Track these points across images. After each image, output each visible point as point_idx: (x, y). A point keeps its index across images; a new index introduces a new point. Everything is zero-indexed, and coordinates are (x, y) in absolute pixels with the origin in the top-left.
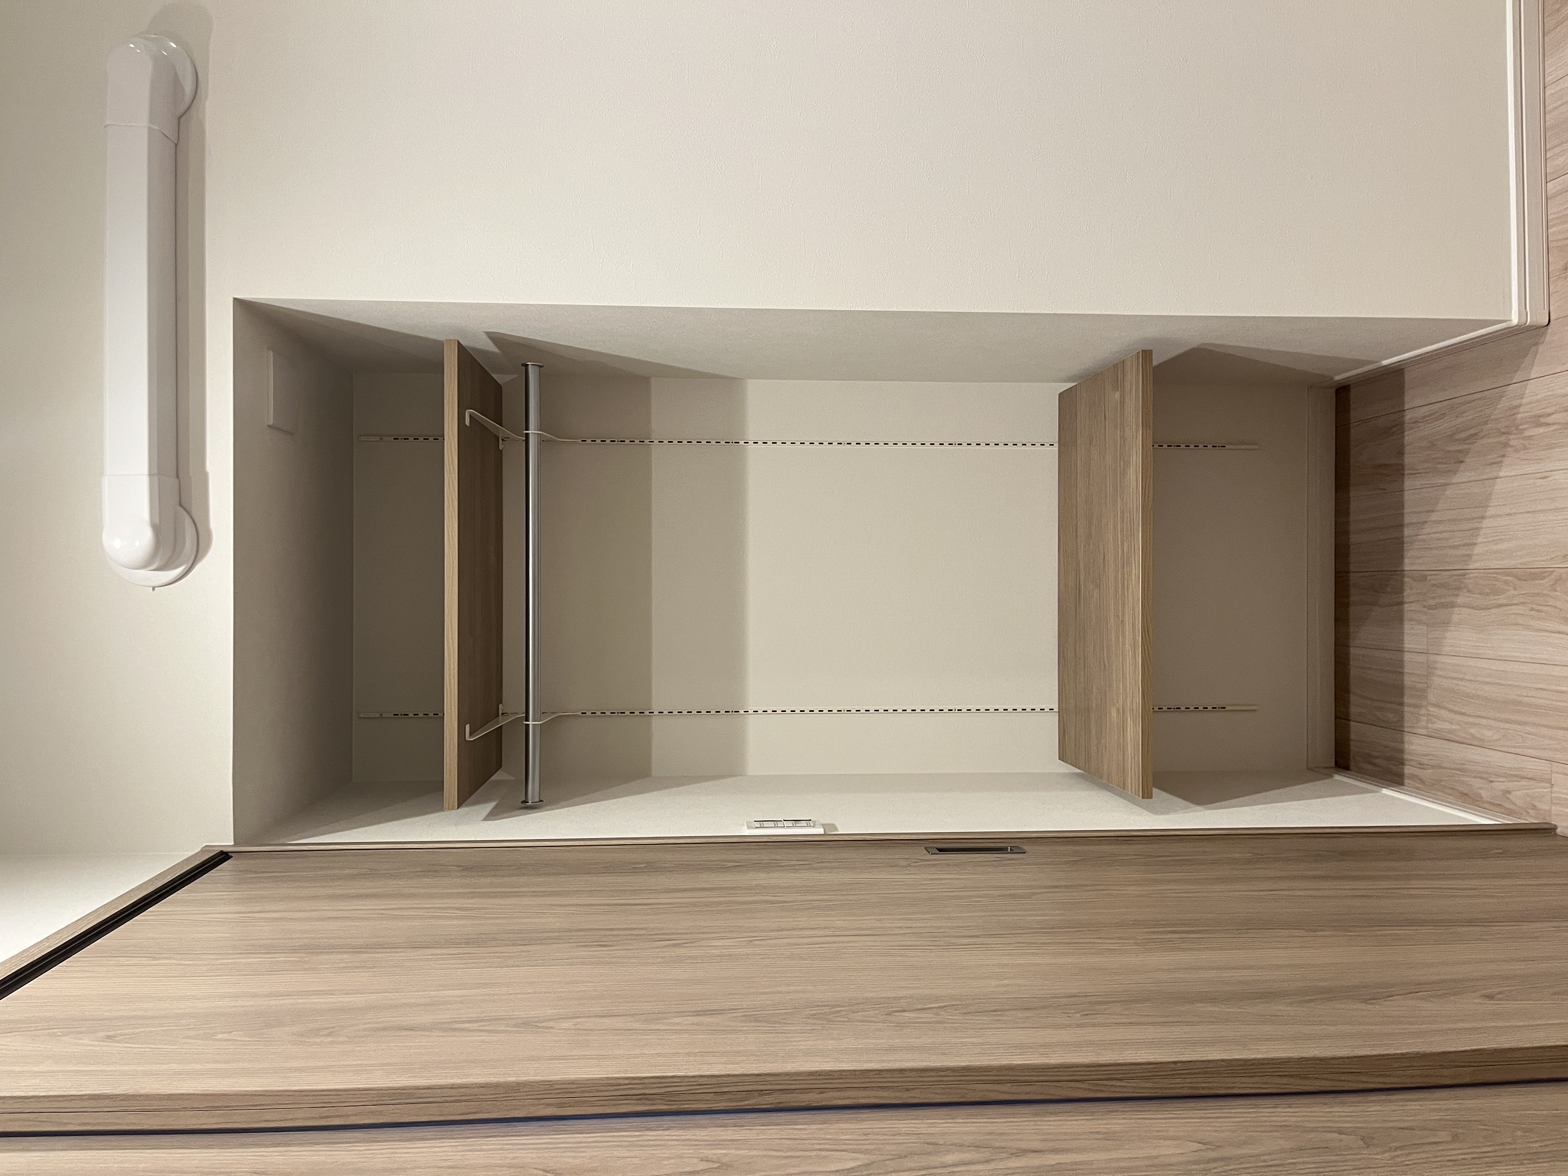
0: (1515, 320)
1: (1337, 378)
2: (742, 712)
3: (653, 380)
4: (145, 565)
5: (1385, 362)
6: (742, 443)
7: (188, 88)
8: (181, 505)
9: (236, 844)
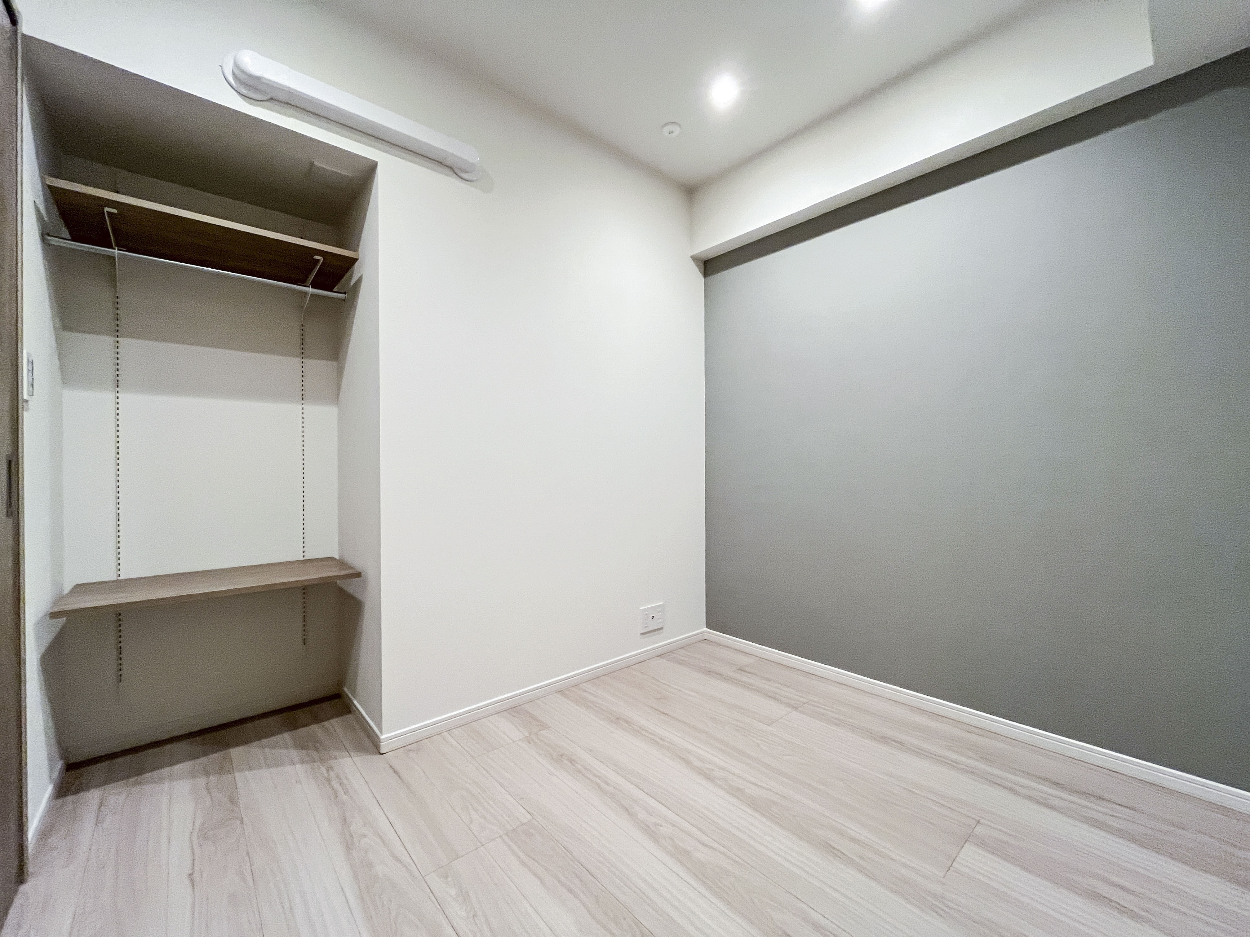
0: (382, 737)
1: (346, 689)
2: (118, 389)
3: (335, 363)
4: (236, 65)
5: (355, 702)
6: (303, 402)
7: (465, 176)
8: (272, 99)
9: (24, 36)
